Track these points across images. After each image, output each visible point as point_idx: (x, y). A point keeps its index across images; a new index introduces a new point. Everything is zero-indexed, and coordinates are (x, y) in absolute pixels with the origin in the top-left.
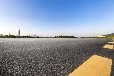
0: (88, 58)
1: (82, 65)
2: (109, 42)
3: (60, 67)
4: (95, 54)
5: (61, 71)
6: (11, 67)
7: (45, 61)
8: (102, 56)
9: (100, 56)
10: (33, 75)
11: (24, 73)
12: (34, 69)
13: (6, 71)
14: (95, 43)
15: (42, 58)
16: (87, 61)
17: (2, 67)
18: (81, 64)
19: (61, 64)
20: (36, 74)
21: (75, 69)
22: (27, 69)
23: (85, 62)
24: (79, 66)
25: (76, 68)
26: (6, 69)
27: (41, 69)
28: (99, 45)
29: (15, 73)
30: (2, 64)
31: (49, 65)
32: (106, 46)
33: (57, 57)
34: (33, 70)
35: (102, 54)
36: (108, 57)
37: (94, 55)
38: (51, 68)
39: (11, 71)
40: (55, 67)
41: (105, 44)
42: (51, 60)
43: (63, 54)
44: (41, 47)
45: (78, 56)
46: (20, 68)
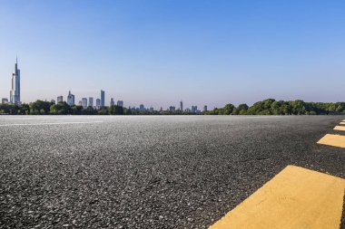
0: (273, 176)
1: (252, 197)
2: (337, 128)
3: (184, 202)
4: (292, 164)
5: (187, 214)
6: (33, 203)
7: (139, 184)
8: (315, 170)
9: (309, 168)
10: (102, 226)
11: (74, 221)
12: (104, 209)
13: (17, 215)
14: (292, 129)
15: (129, 174)
16: (268, 183)
17: (7, 201)
18: (249, 194)
19: (189, 194)
20: (111, 222)
21: (232, 208)
22: (84, 208)
23: (261, 186)
24: (243, 199)
25: (235, 206)
26: (18, 209)
27: (126, 209)
28: (304, 137)
29: (46, 219)
30: (5, 193)
31: (150, 195)
32: (328, 140)
33: (174, 172)
34: (102, 211)
35: (313, 162)
36: (332, 173)
37: (289, 167)
38: (156, 205)
39: (35, 214)
40: (168, 201)
41: (322, 134)
42: (156, 181)
43: (193, 162)
44: (126, 142)
45: (241, 167)
46: (62, 204)
